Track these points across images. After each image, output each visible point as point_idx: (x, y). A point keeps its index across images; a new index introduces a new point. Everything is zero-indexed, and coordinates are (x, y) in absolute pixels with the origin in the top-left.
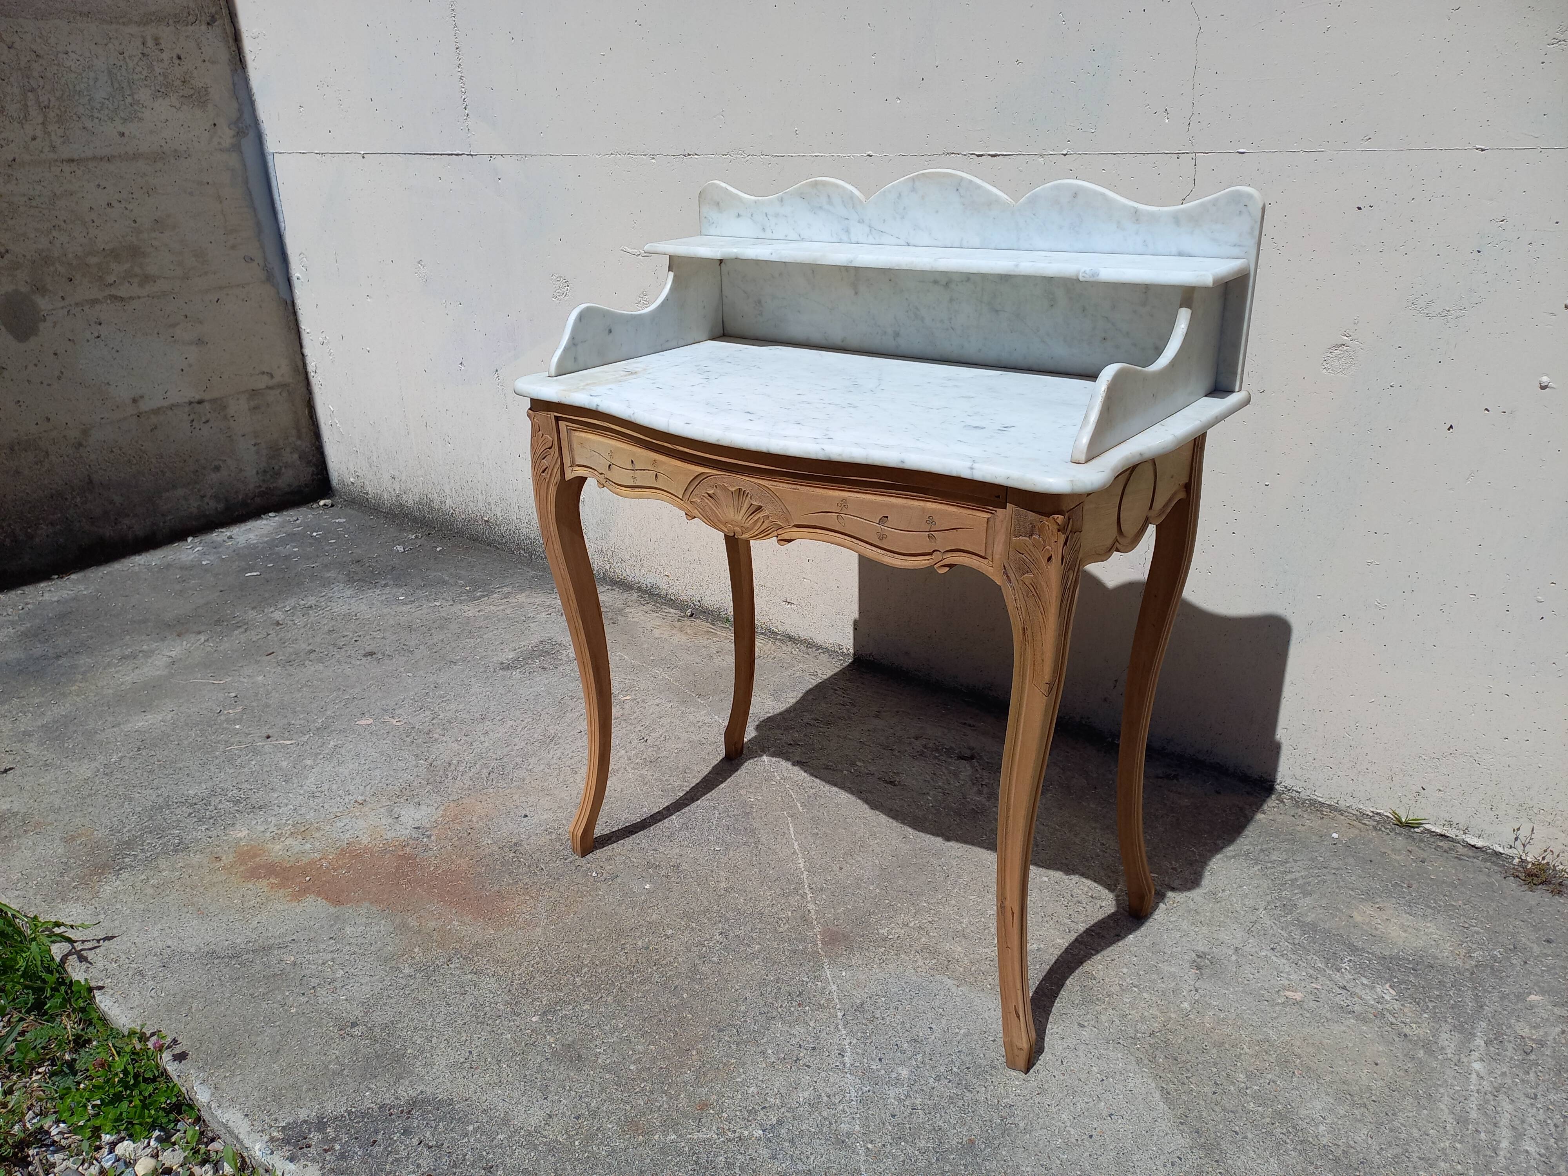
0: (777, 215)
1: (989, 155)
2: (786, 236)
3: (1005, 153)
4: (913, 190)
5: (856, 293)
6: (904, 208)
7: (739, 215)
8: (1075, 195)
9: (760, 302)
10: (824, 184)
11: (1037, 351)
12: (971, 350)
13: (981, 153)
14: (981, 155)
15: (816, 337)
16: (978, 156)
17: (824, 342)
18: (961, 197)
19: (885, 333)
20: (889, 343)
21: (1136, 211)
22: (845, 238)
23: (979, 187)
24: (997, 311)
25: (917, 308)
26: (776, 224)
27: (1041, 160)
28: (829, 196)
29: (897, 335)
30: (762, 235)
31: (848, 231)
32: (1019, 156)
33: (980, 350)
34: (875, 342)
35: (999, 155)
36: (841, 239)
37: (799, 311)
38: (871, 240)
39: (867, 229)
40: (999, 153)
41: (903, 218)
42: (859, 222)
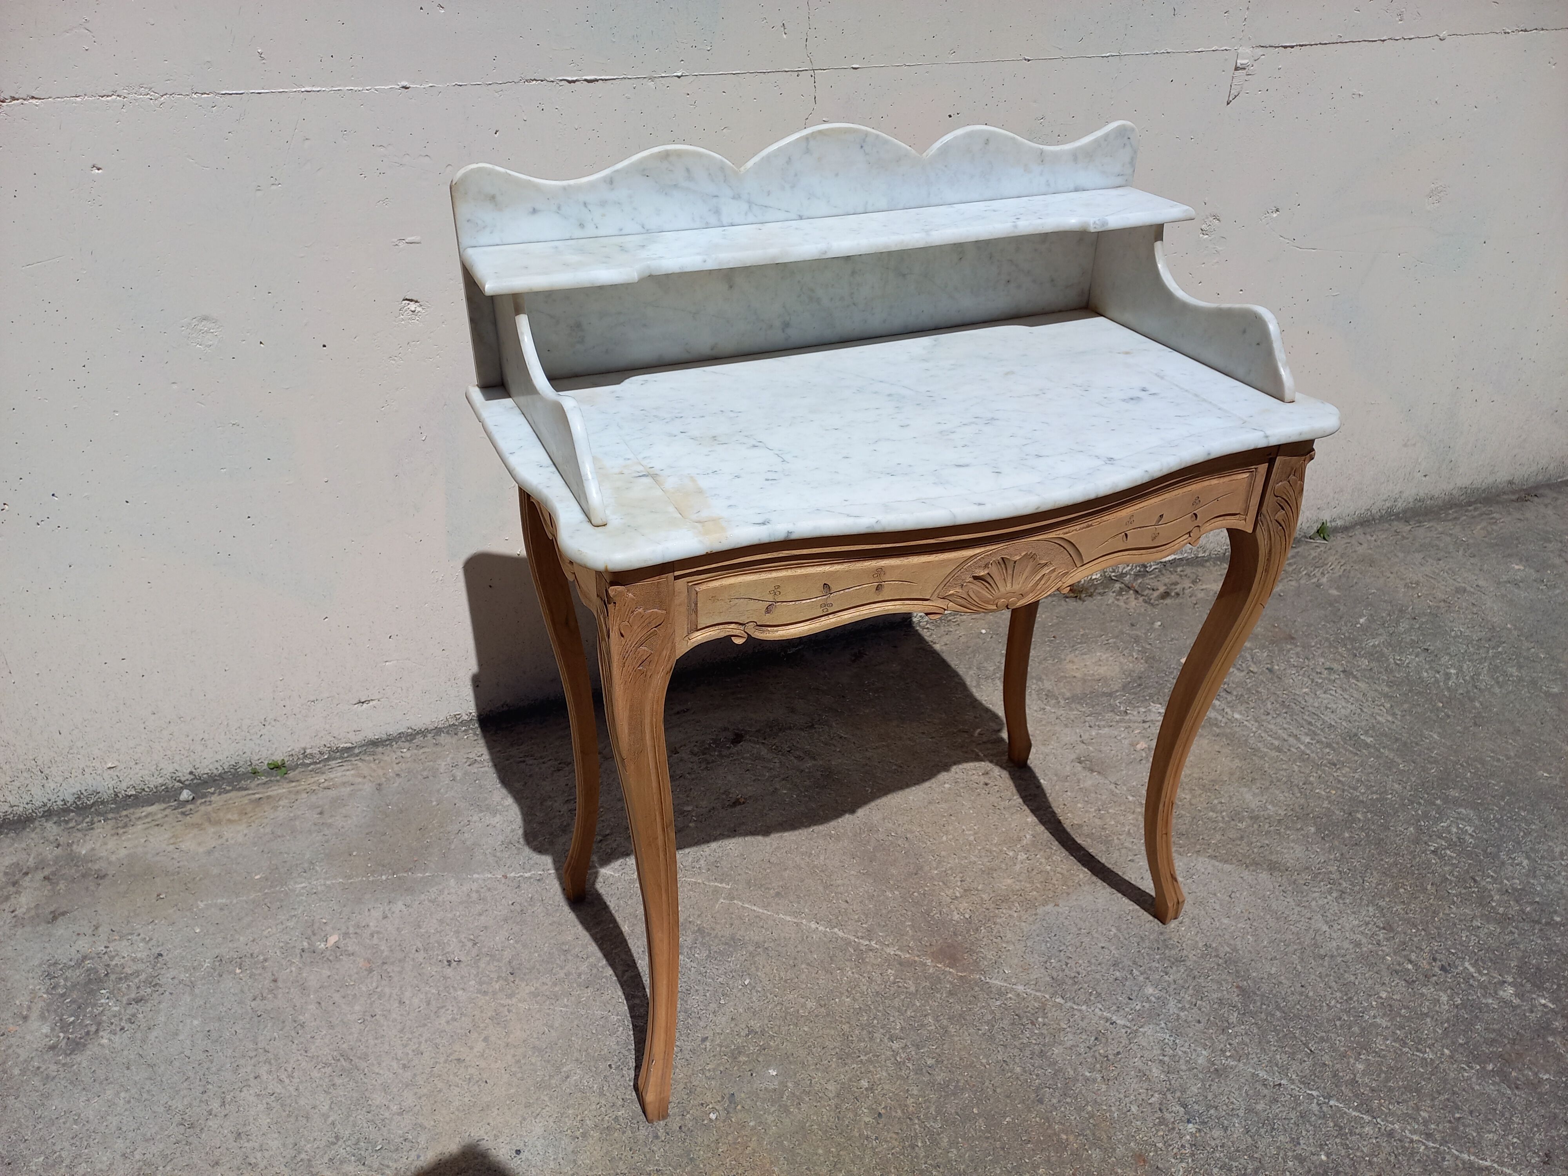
0: (603, 203)
1: (586, 80)
2: (621, 230)
3: (607, 78)
4: (808, 151)
5: (731, 287)
6: (796, 175)
7: (534, 211)
8: (987, 142)
9: (579, 326)
10: (679, 154)
11: (945, 308)
12: (876, 322)
13: (575, 79)
14: (574, 82)
15: (673, 351)
16: (570, 82)
17: (685, 356)
18: (867, 154)
19: (771, 327)
20: (777, 337)
21: (1042, 152)
22: (713, 220)
23: (886, 142)
24: (904, 275)
25: (812, 290)
26: (603, 215)
27: (651, 84)
28: (688, 170)
29: (786, 325)
30: (579, 233)
31: (717, 212)
32: (624, 81)
33: (884, 321)
34: (760, 340)
35: (597, 80)
36: (707, 223)
37: (645, 325)
38: (751, 218)
39: (745, 206)
40: (598, 78)
41: (793, 187)
42: (733, 198)
